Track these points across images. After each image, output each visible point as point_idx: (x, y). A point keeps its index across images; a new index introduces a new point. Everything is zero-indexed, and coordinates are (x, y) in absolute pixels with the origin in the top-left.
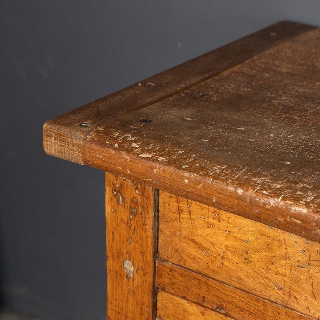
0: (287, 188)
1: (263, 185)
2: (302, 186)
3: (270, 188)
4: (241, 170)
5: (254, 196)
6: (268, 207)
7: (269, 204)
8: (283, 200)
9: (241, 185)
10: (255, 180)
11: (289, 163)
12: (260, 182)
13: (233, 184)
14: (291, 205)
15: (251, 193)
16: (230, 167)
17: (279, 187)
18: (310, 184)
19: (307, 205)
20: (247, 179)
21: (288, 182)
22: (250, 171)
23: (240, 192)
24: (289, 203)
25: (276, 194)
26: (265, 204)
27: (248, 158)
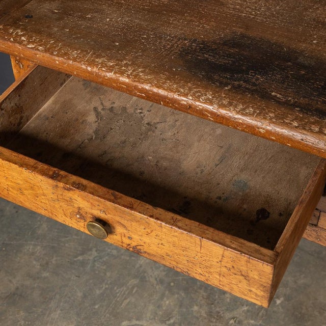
0: (116, 65)
1: (102, 63)
2: (125, 62)
3: (107, 66)
4: (89, 53)
5: (97, 71)
6: (106, 78)
7: (107, 76)
8: (114, 74)
9: (89, 65)
10: (97, 60)
11: (118, 44)
12: (100, 61)
13: (85, 64)
14: (119, 77)
15: (95, 70)
16: (82, 51)
17: (111, 64)
18: (129, 61)
19: (128, 77)
20: (93, 60)
21: (117, 60)
22: (94, 54)
23: (89, 69)
24: (118, 75)
25: (110, 69)
26: (104, 76)
27: (93, 43)
